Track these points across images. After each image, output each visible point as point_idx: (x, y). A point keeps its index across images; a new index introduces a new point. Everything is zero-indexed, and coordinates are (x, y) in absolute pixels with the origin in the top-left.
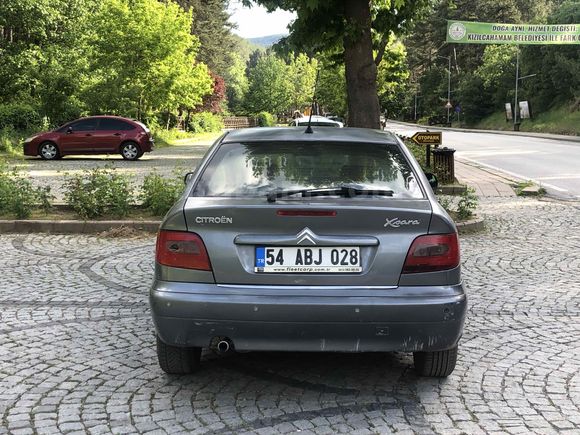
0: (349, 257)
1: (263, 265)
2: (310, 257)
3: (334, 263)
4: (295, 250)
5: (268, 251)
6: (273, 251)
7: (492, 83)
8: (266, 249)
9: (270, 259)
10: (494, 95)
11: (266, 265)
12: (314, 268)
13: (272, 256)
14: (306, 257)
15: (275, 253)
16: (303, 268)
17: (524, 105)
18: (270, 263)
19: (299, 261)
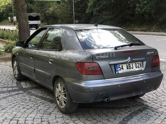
0: (139, 65)
1: (118, 71)
2: (130, 66)
3: (137, 68)
4: (126, 64)
5: (119, 66)
6: (120, 66)
7: (3, 11)
8: (118, 65)
9: (120, 69)
10: (4, 15)
11: (119, 71)
12: (132, 70)
13: (120, 68)
14: (129, 67)
15: (121, 67)
16: (129, 70)
17: (15, 18)
18: (120, 70)
19: (127, 68)
